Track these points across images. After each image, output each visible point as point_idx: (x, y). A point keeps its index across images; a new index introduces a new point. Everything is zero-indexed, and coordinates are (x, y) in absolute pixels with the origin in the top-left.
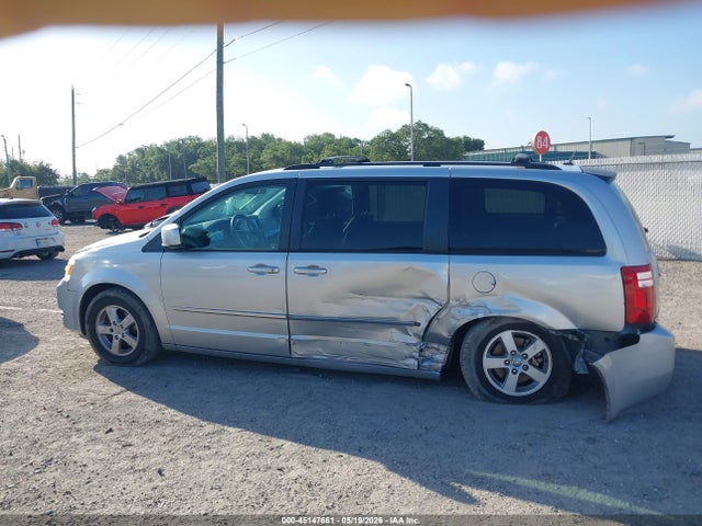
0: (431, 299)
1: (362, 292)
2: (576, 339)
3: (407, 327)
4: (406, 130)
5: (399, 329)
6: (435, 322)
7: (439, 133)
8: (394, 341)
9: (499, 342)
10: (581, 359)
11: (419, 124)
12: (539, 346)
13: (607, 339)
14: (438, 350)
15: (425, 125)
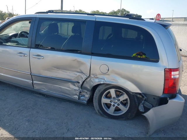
0: (84, 73)
1: (58, 67)
2: (141, 97)
3: (75, 83)
4: (119, 11)
5: (72, 84)
6: (85, 82)
7: (128, 12)
8: (70, 88)
9: (109, 92)
10: (142, 105)
11: (123, 9)
12: (125, 97)
13: (154, 99)
14: (87, 93)
15: (125, 10)
